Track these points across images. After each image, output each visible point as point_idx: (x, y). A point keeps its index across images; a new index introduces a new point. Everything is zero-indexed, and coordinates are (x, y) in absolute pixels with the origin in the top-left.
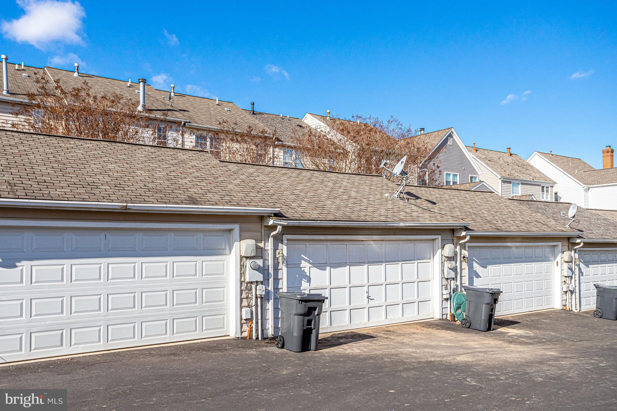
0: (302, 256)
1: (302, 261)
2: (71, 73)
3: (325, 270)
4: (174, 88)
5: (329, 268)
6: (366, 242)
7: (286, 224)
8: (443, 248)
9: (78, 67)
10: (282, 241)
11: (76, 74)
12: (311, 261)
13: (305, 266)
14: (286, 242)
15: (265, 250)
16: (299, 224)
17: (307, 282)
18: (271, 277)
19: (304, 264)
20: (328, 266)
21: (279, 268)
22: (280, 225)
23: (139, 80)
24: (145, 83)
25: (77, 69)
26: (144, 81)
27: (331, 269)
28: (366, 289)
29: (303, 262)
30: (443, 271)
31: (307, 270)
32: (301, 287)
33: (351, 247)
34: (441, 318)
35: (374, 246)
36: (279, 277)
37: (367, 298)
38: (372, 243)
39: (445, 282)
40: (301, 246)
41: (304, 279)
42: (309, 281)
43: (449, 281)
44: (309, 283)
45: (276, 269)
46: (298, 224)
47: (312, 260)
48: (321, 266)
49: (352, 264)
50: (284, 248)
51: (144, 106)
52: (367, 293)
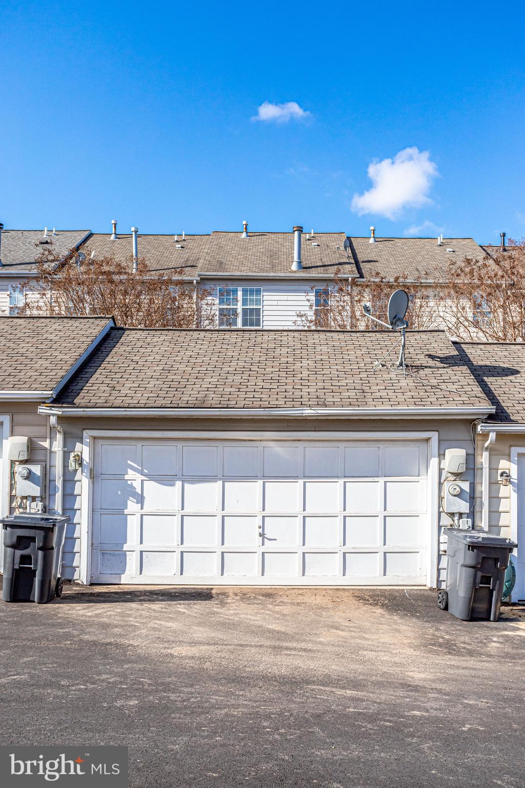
0: (129, 462)
1: (128, 469)
2: (239, 234)
3: (173, 485)
4: (374, 230)
5: (181, 483)
6: (259, 443)
7: (61, 413)
8: (441, 455)
9: (246, 225)
10: (82, 438)
11: (244, 235)
12: (145, 471)
13: (134, 478)
14: (88, 440)
15: (51, 452)
16: (85, 413)
17: (137, 503)
18: (58, 492)
19: (131, 475)
20: (179, 479)
21: (76, 479)
22: (53, 415)
23: (294, 228)
24: (302, 231)
25: (246, 229)
26: (300, 230)
27: (186, 485)
28: (258, 521)
29: (130, 471)
30: (441, 498)
31: (137, 485)
32: (125, 511)
33: (229, 450)
34: (435, 587)
35: (278, 450)
36: (76, 493)
37: (261, 536)
38: (272, 444)
39: (446, 521)
40: (128, 447)
41: (130, 498)
42: (141, 499)
43: (456, 518)
44: (140, 505)
45: (69, 480)
46: (82, 413)
47: (147, 470)
48: (166, 480)
49: (226, 478)
50: (84, 450)
51: (300, 263)
52: (260, 527)
